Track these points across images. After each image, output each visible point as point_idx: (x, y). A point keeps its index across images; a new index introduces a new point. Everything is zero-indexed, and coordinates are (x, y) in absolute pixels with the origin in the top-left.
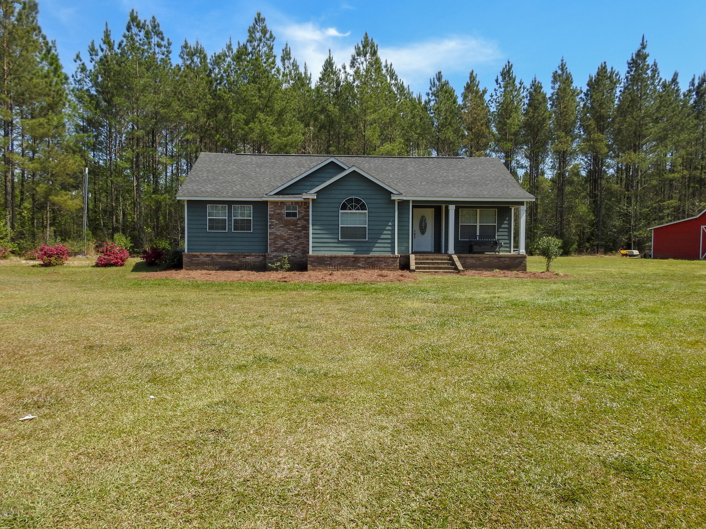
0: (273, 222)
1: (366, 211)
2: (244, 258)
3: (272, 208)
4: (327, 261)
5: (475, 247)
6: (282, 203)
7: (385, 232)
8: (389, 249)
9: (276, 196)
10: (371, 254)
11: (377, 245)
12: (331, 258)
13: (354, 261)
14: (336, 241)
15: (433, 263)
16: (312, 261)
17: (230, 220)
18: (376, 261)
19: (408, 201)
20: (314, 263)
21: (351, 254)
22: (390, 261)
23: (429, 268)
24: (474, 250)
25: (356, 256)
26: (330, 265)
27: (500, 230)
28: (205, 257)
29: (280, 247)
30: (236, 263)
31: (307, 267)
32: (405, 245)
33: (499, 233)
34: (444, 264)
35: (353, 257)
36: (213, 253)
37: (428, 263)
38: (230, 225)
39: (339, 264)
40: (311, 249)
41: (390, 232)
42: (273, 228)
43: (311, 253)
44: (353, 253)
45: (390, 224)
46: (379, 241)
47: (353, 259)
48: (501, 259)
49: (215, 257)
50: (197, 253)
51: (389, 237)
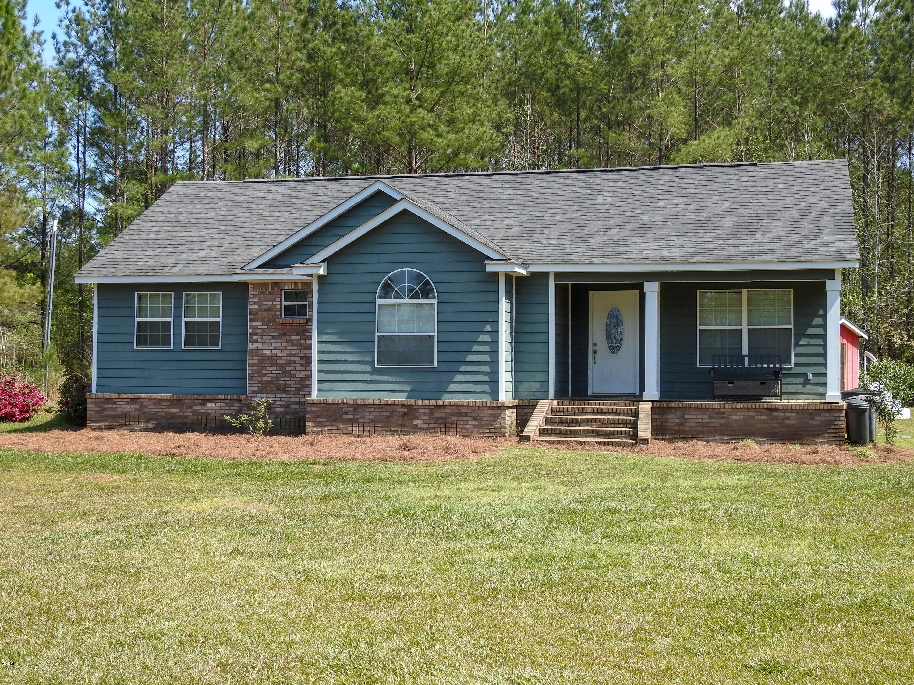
0: (257, 328)
1: (435, 301)
2: (203, 404)
3: (255, 296)
4: (346, 413)
5: (717, 383)
6: (276, 284)
7: (476, 348)
8: (486, 388)
9: (261, 271)
10: (446, 399)
11: (458, 378)
12: (357, 407)
13: (405, 414)
14: (368, 368)
15: (588, 422)
16: (315, 412)
17: (178, 325)
18: (453, 415)
19: (546, 275)
20: (319, 417)
21: (400, 398)
22: (485, 415)
23: (573, 433)
24: (717, 392)
25: (409, 402)
26: (353, 422)
27: (803, 341)
28: (127, 403)
29: (270, 382)
30: (186, 417)
31: (305, 426)
32: (540, 377)
33: (801, 350)
34: (615, 423)
35: (403, 406)
36: (143, 396)
37: (578, 422)
38: (178, 334)
39: (372, 420)
40: (315, 386)
41: (487, 348)
42: (256, 341)
43: (314, 395)
44: (405, 395)
45: (488, 328)
46: (463, 369)
47: (404, 410)
48: (775, 414)
49: (146, 402)
50: (113, 395)
51: (486, 358)
